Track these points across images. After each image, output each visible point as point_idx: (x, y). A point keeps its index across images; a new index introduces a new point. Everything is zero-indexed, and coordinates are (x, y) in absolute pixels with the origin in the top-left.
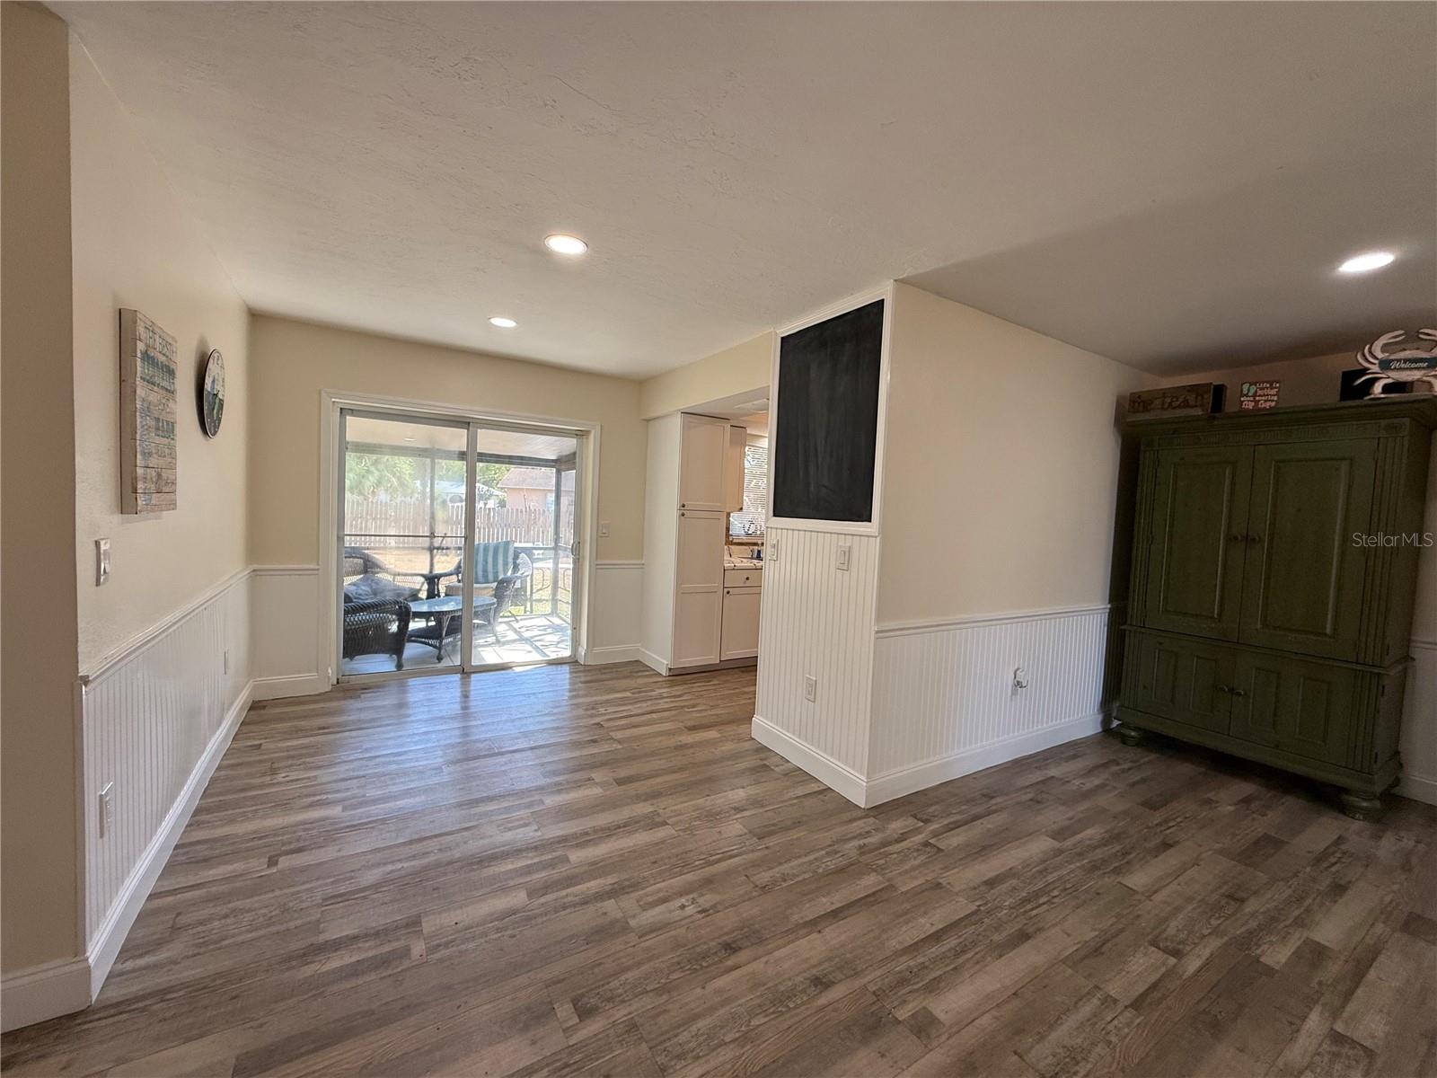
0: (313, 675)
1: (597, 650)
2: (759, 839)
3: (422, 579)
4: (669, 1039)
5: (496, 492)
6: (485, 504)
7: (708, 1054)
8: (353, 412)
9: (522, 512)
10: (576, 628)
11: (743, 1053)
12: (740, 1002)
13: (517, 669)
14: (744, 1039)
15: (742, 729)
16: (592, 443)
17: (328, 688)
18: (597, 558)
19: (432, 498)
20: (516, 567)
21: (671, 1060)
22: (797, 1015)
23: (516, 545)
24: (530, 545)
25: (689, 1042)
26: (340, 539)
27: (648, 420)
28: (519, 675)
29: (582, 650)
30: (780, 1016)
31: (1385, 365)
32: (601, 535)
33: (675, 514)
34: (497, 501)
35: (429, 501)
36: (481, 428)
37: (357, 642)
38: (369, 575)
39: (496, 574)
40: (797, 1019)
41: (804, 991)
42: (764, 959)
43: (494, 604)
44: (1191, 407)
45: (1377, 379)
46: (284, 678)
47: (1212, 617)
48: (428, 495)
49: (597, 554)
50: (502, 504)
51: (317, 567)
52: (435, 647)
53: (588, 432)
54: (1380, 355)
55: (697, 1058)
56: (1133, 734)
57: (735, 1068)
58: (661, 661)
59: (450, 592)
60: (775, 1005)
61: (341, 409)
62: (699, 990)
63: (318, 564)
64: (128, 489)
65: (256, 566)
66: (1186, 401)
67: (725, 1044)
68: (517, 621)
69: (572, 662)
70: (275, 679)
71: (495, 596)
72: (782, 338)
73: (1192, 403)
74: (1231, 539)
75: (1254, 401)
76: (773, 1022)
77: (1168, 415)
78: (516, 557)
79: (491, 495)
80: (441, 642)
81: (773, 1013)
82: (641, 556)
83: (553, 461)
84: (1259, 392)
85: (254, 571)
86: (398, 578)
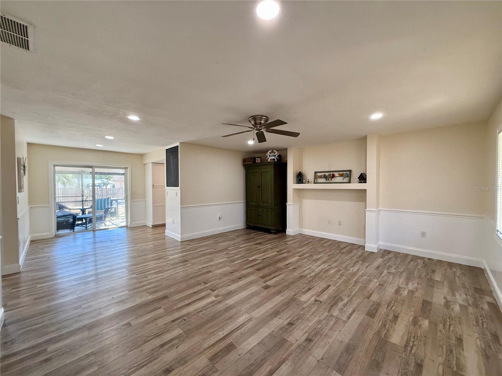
0: (48, 233)
1: (133, 223)
3: (80, 210)
5: (111, 182)
6: (106, 187)
8: (57, 166)
9: (120, 189)
10: (127, 218)
13: (109, 229)
15: (163, 234)
16: (129, 170)
17: (53, 236)
18: (132, 200)
19: (82, 186)
20: (111, 205)
23: (111, 199)
24: (117, 198)
26: (55, 198)
27: (145, 164)
28: (111, 231)
29: (129, 223)
31: (270, 156)
32: (133, 194)
33: (151, 187)
34: (112, 186)
35: (81, 187)
36: (96, 168)
37: (60, 226)
38: (61, 210)
39: (105, 207)
43: (103, 215)
45: (269, 158)
46: (40, 234)
48: (81, 184)
49: (132, 198)
50: (114, 186)
51: (48, 205)
52: (85, 227)
53: (128, 168)
54: (269, 154)
58: (150, 224)
59: (89, 213)
61: (54, 165)
63: (49, 204)
64: (20, 188)
65: (30, 206)
68: (113, 221)
69: (126, 227)
70: (36, 235)
71: (104, 213)
72: (166, 150)
78: (111, 203)
79: (109, 183)
80: (86, 226)
82: (145, 199)
83: (123, 174)
85: (30, 207)
86: (71, 210)
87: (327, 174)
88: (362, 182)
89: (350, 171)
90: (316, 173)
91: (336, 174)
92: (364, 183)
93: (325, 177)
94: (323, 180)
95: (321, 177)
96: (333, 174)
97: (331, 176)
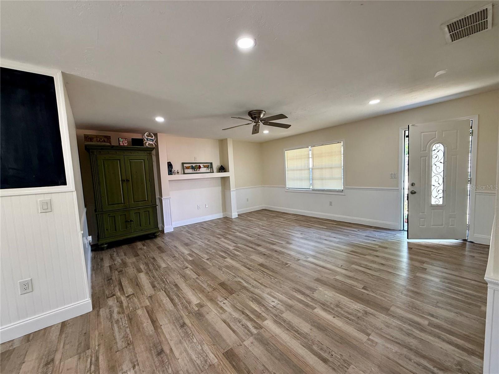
2: (88, 349)
4: (199, 366)
7: (206, 353)
11: (206, 343)
12: (187, 347)
14: (201, 344)
21: (207, 364)
22: (194, 331)
25: (201, 360)
30: (194, 335)
31: (147, 139)
40: (195, 331)
41: (185, 330)
42: (169, 341)
44: (106, 142)
47: (122, 203)
55: (207, 356)
56: (106, 246)
57: (210, 344)
60: (189, 337)
62: (179, 360)
66: (104, 140)
67: (202, 348)
73: (106, 141)
74: (123, 181)
75: (123, 143)
76: (196, 336)
77: (99, 144)
81: (192, 337)
84: (123, 141)
87: (194, 165)
88: (223, 171)
89: (211, 164)
90: (183, 164)
91: (201, 165)
92: (224, 172)
93: (193, 168)
94: (190, 171)
95: (188, 168)
96: (199, 165)
97: (198, 167)
